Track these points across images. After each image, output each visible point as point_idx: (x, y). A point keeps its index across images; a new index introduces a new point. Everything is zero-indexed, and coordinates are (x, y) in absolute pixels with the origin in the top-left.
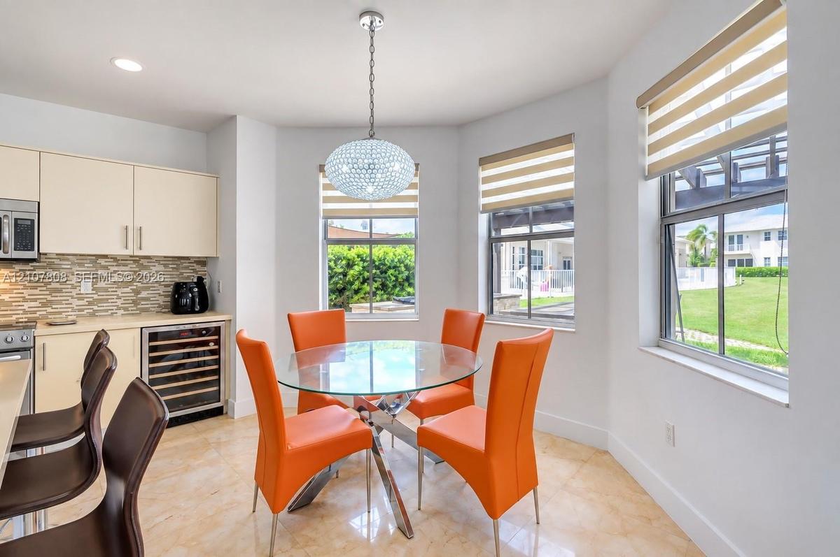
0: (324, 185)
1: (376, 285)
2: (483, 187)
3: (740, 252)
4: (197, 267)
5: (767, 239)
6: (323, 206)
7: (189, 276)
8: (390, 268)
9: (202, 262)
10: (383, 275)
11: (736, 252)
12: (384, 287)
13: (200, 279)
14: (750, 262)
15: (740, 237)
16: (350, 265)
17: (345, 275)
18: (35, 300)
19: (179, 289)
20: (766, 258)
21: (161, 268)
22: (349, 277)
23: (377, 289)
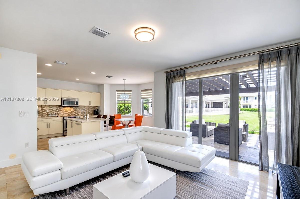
0: (117, 98)
1: (127, 111)
2: (142, 95)
3: (247, 103)
4: (97, 107)
5: (256, 99)
6: (117, 97)
7: (95, 109)
8: (130, 107)
9: (97, 106)
10: (129, 109)
11: (246, 103)
12: (128, 112)
13: (97, 109)
14: (250, 107)
15: (247, 98)
16: (121, 107)
17: (120, 109)
18: (76, 113)
19: (95, 111)
20: (255, 106)
21: (92, 108)
22: (121, 110)
23: (127, 112)
